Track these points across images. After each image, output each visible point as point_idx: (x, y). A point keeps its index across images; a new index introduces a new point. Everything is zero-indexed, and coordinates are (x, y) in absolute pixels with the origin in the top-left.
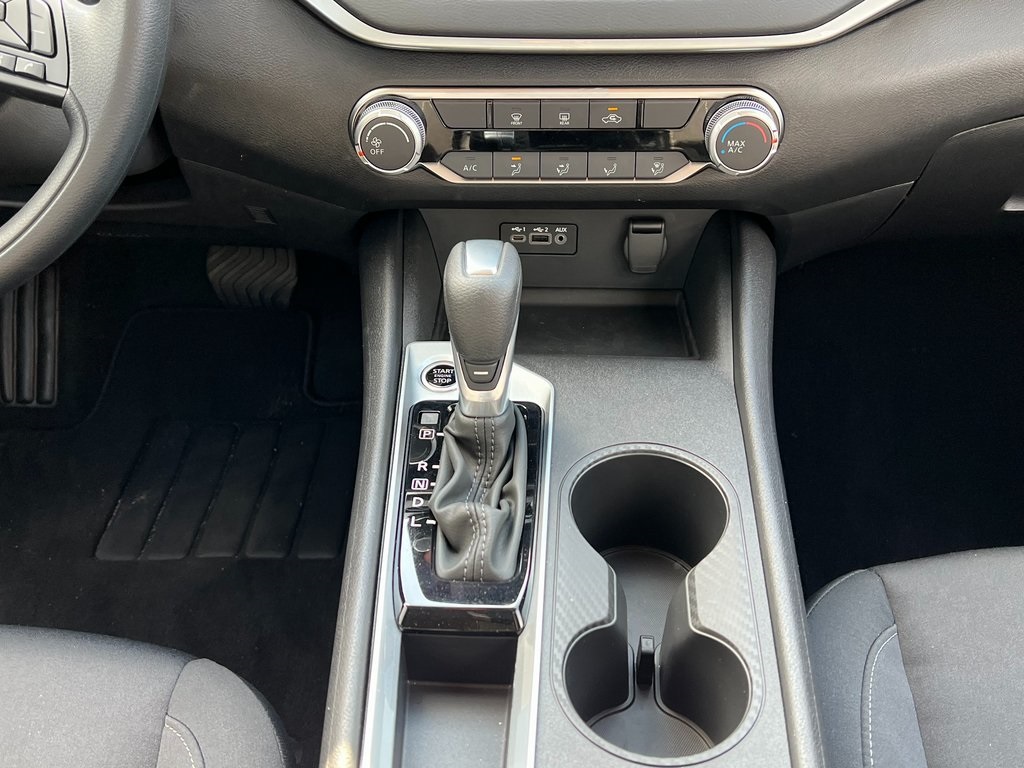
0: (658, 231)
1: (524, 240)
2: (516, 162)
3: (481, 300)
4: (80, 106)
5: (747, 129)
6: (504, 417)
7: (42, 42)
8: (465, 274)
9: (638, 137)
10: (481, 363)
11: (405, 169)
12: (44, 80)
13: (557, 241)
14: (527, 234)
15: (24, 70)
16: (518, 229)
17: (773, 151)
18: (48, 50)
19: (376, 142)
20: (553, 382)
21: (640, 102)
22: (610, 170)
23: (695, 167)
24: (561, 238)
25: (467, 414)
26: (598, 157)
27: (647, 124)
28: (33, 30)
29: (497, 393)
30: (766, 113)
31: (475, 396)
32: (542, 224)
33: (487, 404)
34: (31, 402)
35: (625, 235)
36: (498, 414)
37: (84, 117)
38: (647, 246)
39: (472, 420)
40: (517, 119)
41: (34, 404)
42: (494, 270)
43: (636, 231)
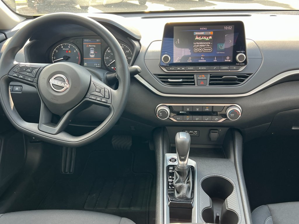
0: (217, 132)
2: (188, 118)
3: (183, 143)
4: (113, 107)
5: (234, 112)
6: (187, 167)
7: (107, 96)
8: (180, 138)
9: (212, 113)
10: (183, 156)
11: (166, 119)
12: (107, 103)
13: (195, 134)
15: (104, 101)
16: (186, 131)
17: (240, 116)
18: (108, 98)
19: (161, 114)
20: (196, 162)
21: (213, 106)
22: (207, 119)
23: (224, 119)
24: (196, 133)
25: (180, 166)
26: (204, 117)
27: (214, 110)
28: (105, 94)
29: (185, 162)
30: (238, 109)
31: (181, 163)
32: (192, 130)
33: (183, 164)
35: (210, 133)
38: (214, 135)
39: (181, 168)
40: (188, 109)
41: (69, 173)
42: (185, 138)
43: (212, 132)
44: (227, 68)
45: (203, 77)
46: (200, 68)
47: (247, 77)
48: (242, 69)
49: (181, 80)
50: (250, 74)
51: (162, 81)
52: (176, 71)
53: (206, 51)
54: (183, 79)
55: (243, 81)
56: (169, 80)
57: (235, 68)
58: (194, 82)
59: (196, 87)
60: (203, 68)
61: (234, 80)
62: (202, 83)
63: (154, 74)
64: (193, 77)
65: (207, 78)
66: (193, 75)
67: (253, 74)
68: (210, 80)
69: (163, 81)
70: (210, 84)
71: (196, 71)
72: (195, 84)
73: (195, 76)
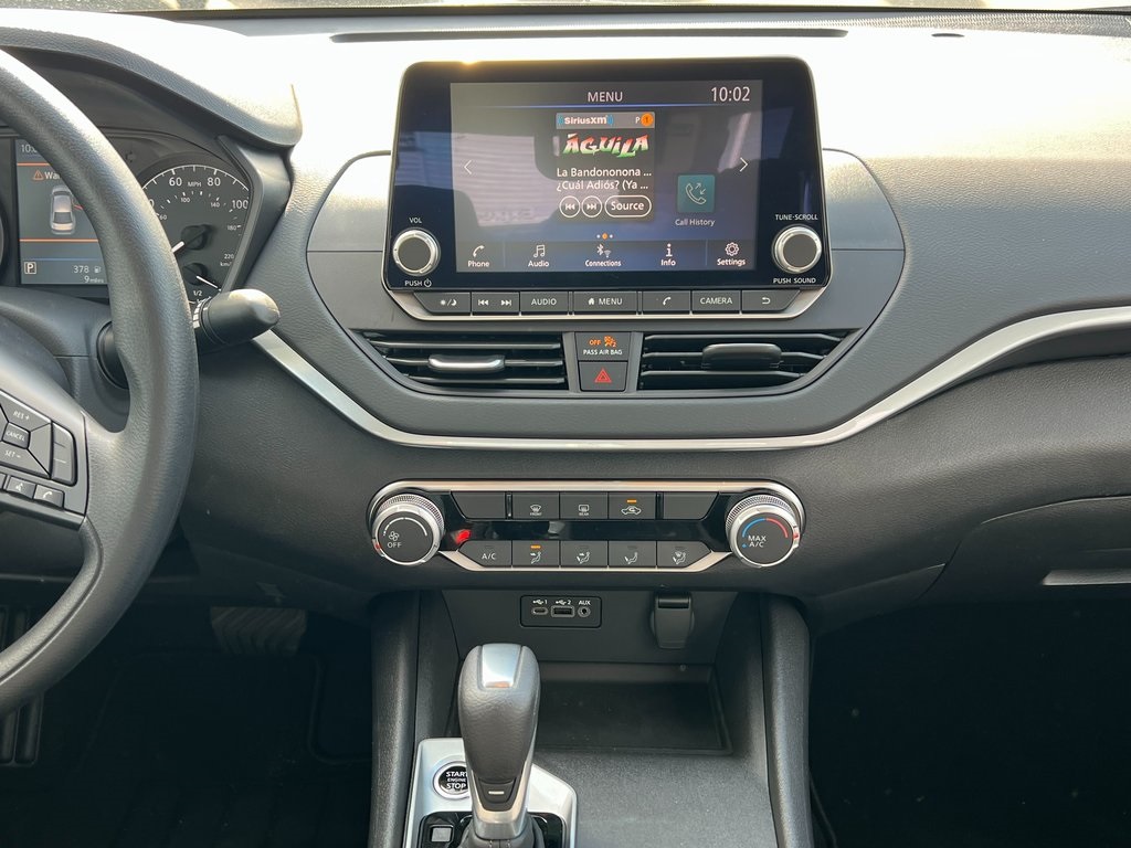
0: (685, 606)
1: (546, 613)
2: (536, 551)
3: (497, 714)
4: (96, 535)
5: (765, 525)
6: (521, 839)
7: (63, 469)
8: (480, 686)
9: (658, 525)
10: (497, 781)
11: (422, 561)
12: (62, 508)
13: (581, 614)
14: (549, 606)
15: (44, 497)
16: (539, 602)
17: (795, 546)
18: (69, 478)
19: (394, 536)
20: (574, 786)
21: (659, 496)
22: (632, 559)
23: (715, 558)
24: (584, 611)
25: (481, 835)
26: (618, 546)
27: (667, 515)
28: (55, 459)
29: (515, 811)
30: (784, 508)
32: (564, 599)
33: (505, 826)
34: (9, 761)
35: (651, 608)
36: (516, 835)
37: (100, 544)
38: (675, 620)
39: (486, 842)
40: (536, 510)
41: (13, 762)
42: (510, 680)
43: (663, 606)
44: (730, 301)
45: (609, 348)
46: (592, 301)
47: (829, 347)
48: (801, 306)
49: (496, 363)
50: (847, 333)
51: (395, 365)
52: (472, 318)
53: (623, 212)
54: (508, 354)
55: (808, 366)
56: (435, 363)
57: (766, 300)
58: (561, 371)
59: (569, 399)
60: (606, 301)
61: (764, 361)
62: (602, 376)
63: (352, 330)
64: (558, 346)
65: (627, 351)
66: (557, 337)
67: (858, 329)
68: (646, 364)
69: (401, 368)
70: (646, 384)
71: (574, 317)
72: (566, 380)
73: (568, 341)
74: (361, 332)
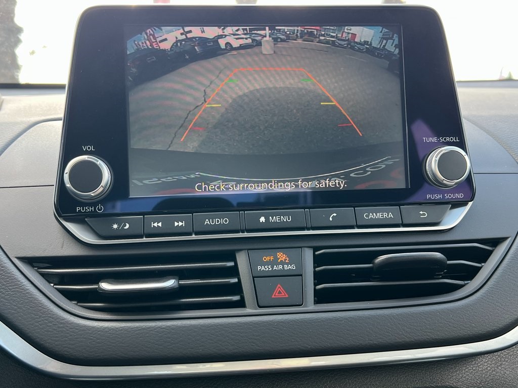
44: (391, 215)
45: (283, 263)
46: (262, 219)
47: (484, 256)
48: (453, 219)
49: (170, 283)
50: (495, 242)
51: (64, 293)
52: (145, 240)
54: (179, 274)
55: (471, 273)
56: (106, 286)
57: (423, 214)
58: (237, 289)
60: (274, 219)
61: (429, 268)
62: (279, 292)
63: (22, 259)
64: (231, 264)
65: (300, 264)
66: (232, 256)
68: (319, 278)
69: (70, 295)
70: (321, 297)
71: (246, 235)
72: (243, 298)
73: (242, 260)
74: (31, 261)
